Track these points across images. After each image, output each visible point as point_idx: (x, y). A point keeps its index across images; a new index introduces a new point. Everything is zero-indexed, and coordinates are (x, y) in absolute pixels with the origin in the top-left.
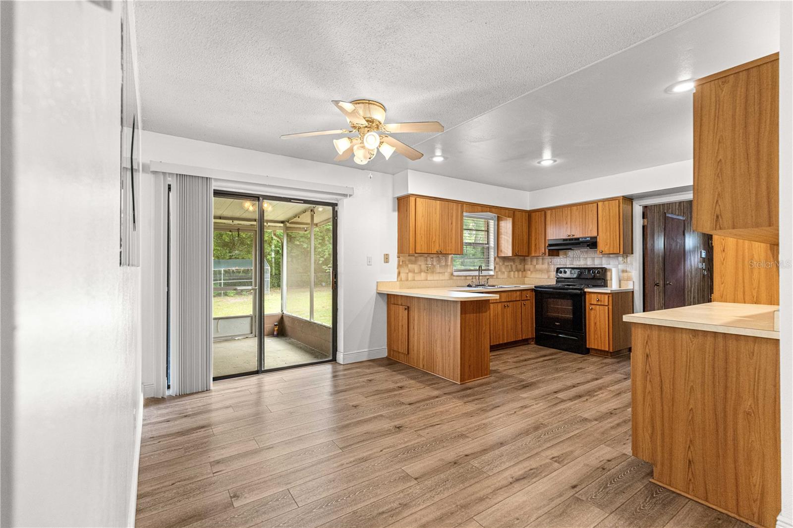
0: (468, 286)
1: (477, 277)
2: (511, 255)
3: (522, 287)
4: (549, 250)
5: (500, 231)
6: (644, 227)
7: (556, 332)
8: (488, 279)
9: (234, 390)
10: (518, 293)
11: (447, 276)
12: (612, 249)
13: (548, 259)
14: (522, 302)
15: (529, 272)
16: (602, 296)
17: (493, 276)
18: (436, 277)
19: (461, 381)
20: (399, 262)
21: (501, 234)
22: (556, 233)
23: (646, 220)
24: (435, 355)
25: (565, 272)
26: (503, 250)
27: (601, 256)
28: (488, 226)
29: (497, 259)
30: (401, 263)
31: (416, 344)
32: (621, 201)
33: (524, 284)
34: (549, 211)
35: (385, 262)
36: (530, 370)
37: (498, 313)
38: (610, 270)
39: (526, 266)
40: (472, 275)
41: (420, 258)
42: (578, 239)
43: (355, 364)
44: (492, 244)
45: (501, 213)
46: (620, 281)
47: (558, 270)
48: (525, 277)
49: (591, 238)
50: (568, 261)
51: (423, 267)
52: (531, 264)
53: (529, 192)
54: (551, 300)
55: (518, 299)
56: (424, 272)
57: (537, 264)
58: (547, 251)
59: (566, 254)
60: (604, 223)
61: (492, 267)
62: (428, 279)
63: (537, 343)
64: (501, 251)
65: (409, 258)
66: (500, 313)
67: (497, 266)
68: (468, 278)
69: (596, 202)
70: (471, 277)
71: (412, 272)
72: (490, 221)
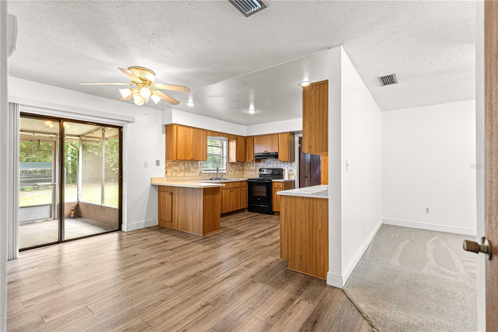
0: (210, 180)
1: (216, 174)
2: (235, 162)
3: (241, 179)
4: (255, 159)
5: (230, 147)
6: (299, 148)
7: (258, 204)
8: (222, 175)
9: (38, 256)
10: (239, 183)
11: (197, 174)
12: (284, 159)
13: (255, 164)
14: (241, 188)
15: (246, 171)
16: (280, 183)
17: (226, 173)
18: (191, 174)
19: (203, 234)
20: (166, 165)
21: (230, 149)
22: (259, 149)
23: (300, 144)
24: (188, 221)
25: (264, 171)
26: (231, 158)
27: (281, 162)
28: (223, 144)
29: (228, 164)
30: (168, 166)
31: (176, 216)
32: (289, 134)
33: (243, 178)
34: (256, 137)
35: (157, 165)
36: (243, 225)
37: (227, 195)
38: (285, 170)
39: (244, 168)
41: (180, 163)
42: (269, 153)
43: (135, 231)
44: (225, 155)
45: (230, 137)
46: (289, 175)
47: (260, 170)
48: (244, 174)
49: (276, 153)
50: (265, 165)
51: (183, 168)
52: (247, 167)
53: (245, 126)
54: (256, 187)
55: (238, 186)
56: (183, 171)
57: (250, 166)
58: (254, 159)
59: (264, 161)
60: (281, 145)
61: (225, 168)
62: (186, 176)
63: (249, 211)
64: (230, 159)
65: (173, 162)
66: (228, 194)
67: (228, 168)
68: (210, 175)
69: (278, 134)
70: (212, 174)
71: (175, 171)
72: (224, 141)
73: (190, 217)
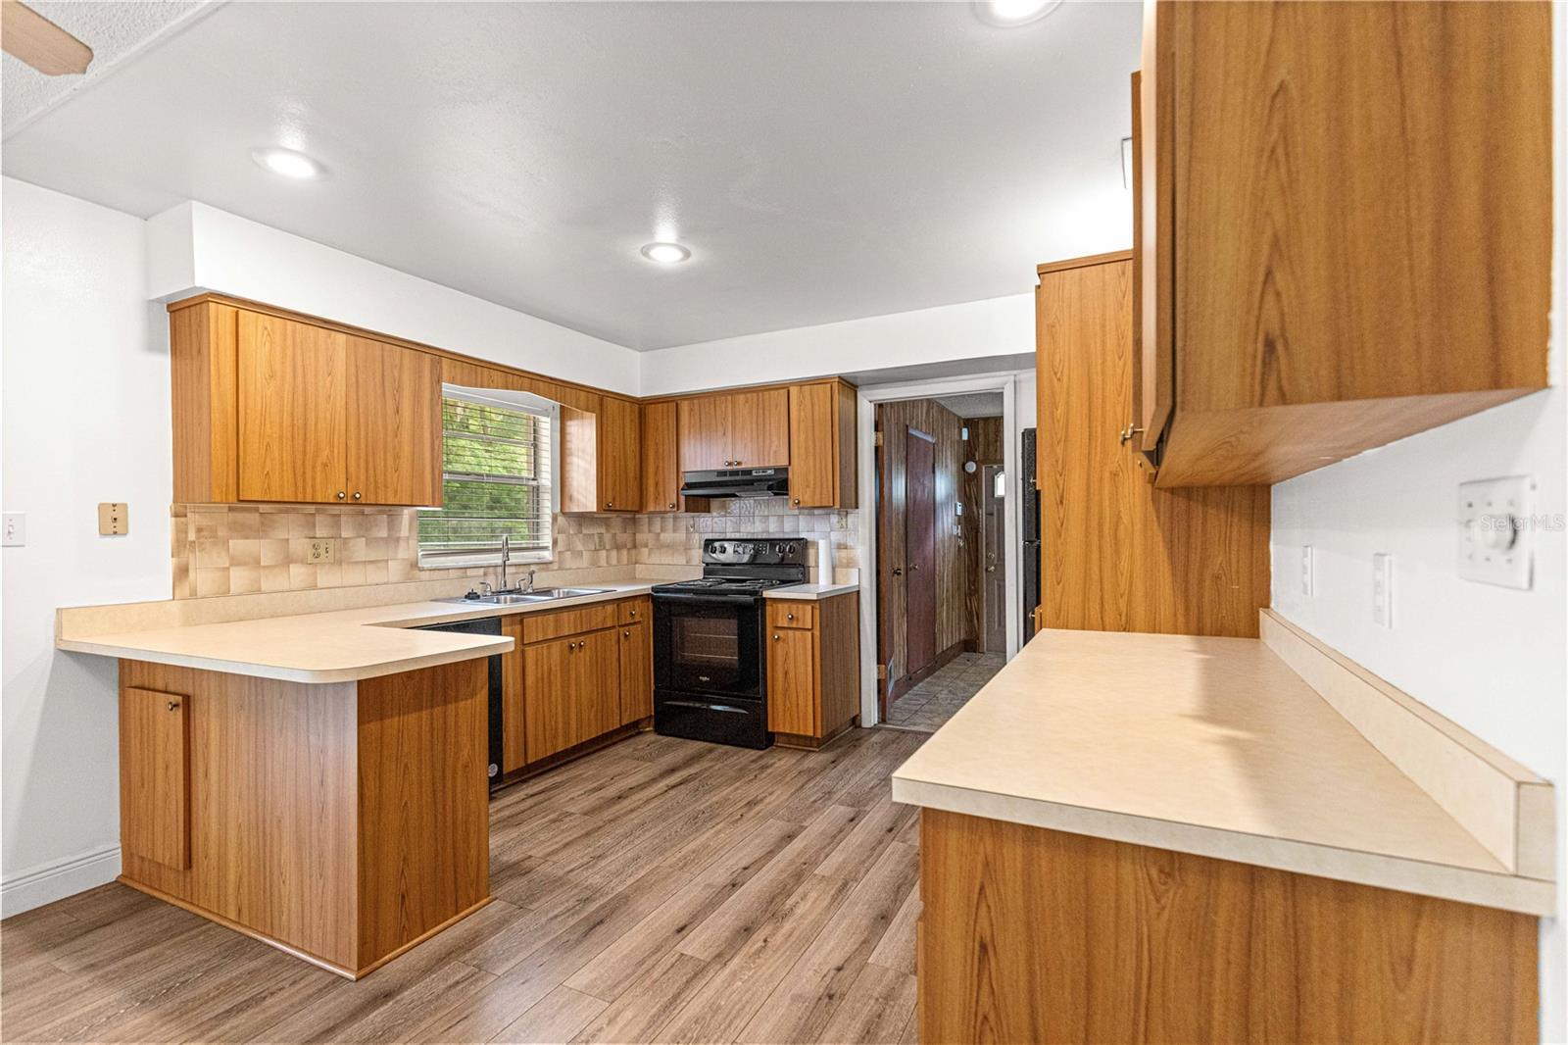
0: (466, 597)
1: (500, 569)
2: (595, 510)
3: (623, 590)
4: (686, 496)
5: (568, 445)
6: (877, 449)
7: (700, 700)
8: (532, 574)
10: (609, 608)
11: (395, 570)
12: (818, 497)
13: (686, 519)
14: (622, 629)
15: (645, 551)
16: (800, 606)
17: (551, 563)
18: (352, 576)
19: (359, 969)
20: (180, 533)
21: (571, 454)
22: (702, 457)
23: (880, 435)
25: (723, 550)
26: (575, 495)
27: (796, 512)
28: (535, 431)
29: (560, 519)
30: (192, 536)
32: (835, 385)
33: (633, 580)
34: (686, 402)
35: (103, 534)
37: (550, 669)
38: (815, 544)
39: (638, 536)
40: (485, 563)
41: (282, 518)
42: (748, 472)
44: (546, 479)
45: (569, 397)
46: (834, 569)
47: (709, 544)
48: (636, 563)
49: (777, 470)
50: (729, 523)
51: (299, 544)
52: (650, 531)
53: (638, 353)
54: (690, 622)
55: (609, 624)
56: (303, 561)
57: (663, 529)
58: (682, 498)
59: (724, 507)
60: (802, 437)
61: (547, 540)
62: (319, 586)
63: (660, 730)
64: (571, 498)
65: (231, 517)
66: (556, 669)
67: (561, 538)
68: (470, 572)
69: (784, 387)
70: (482, 570)
71: (245, 564)
72: (543, 419)
73: (287, 853)
